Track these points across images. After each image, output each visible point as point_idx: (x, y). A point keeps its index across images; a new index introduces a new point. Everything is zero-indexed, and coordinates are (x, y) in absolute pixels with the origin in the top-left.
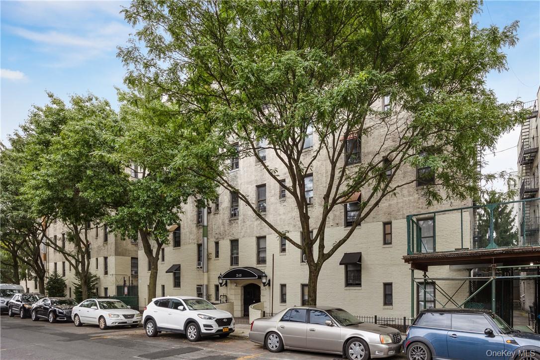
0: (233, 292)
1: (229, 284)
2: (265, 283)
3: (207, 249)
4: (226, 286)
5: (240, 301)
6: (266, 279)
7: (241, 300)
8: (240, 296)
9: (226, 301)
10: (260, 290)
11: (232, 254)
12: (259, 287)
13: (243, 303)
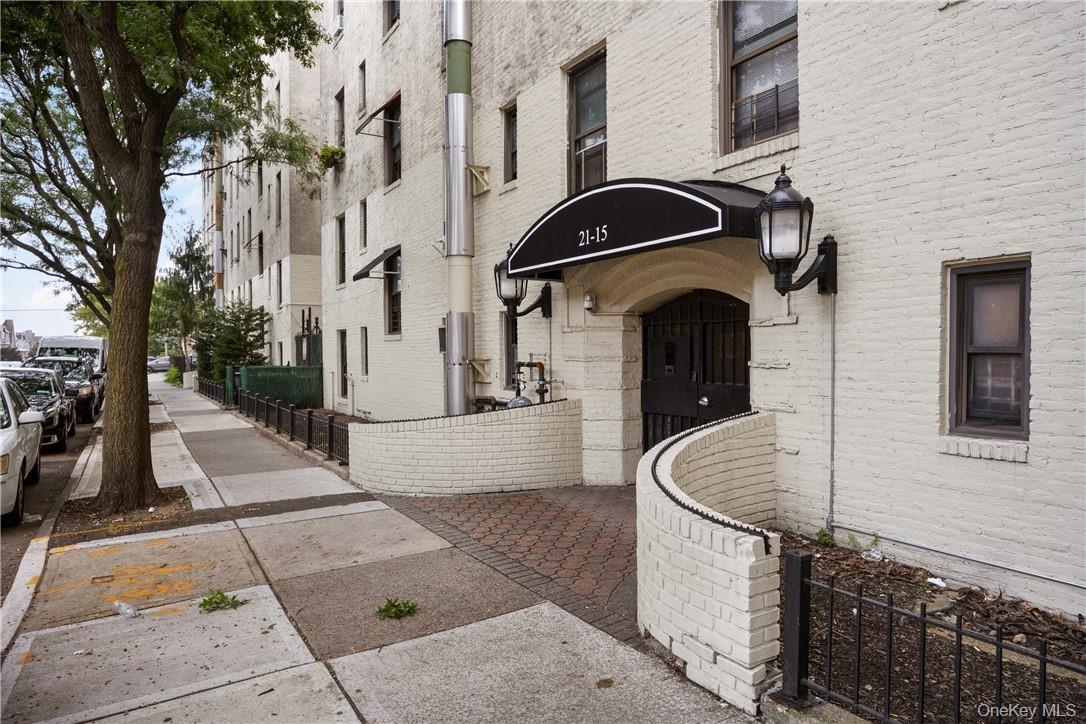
0: (576, 344)
1: (558, 305)
2: (790, 263)
3: (469, 148)
4: (547, 313)
5: (617, 398)
6: (805, 234)
7: (626, 391)
8: (618, 366)
9: (542, 392)
10: (747, 330)
11: (576, 142)
12: (741, 311)
13: (637, 409)
